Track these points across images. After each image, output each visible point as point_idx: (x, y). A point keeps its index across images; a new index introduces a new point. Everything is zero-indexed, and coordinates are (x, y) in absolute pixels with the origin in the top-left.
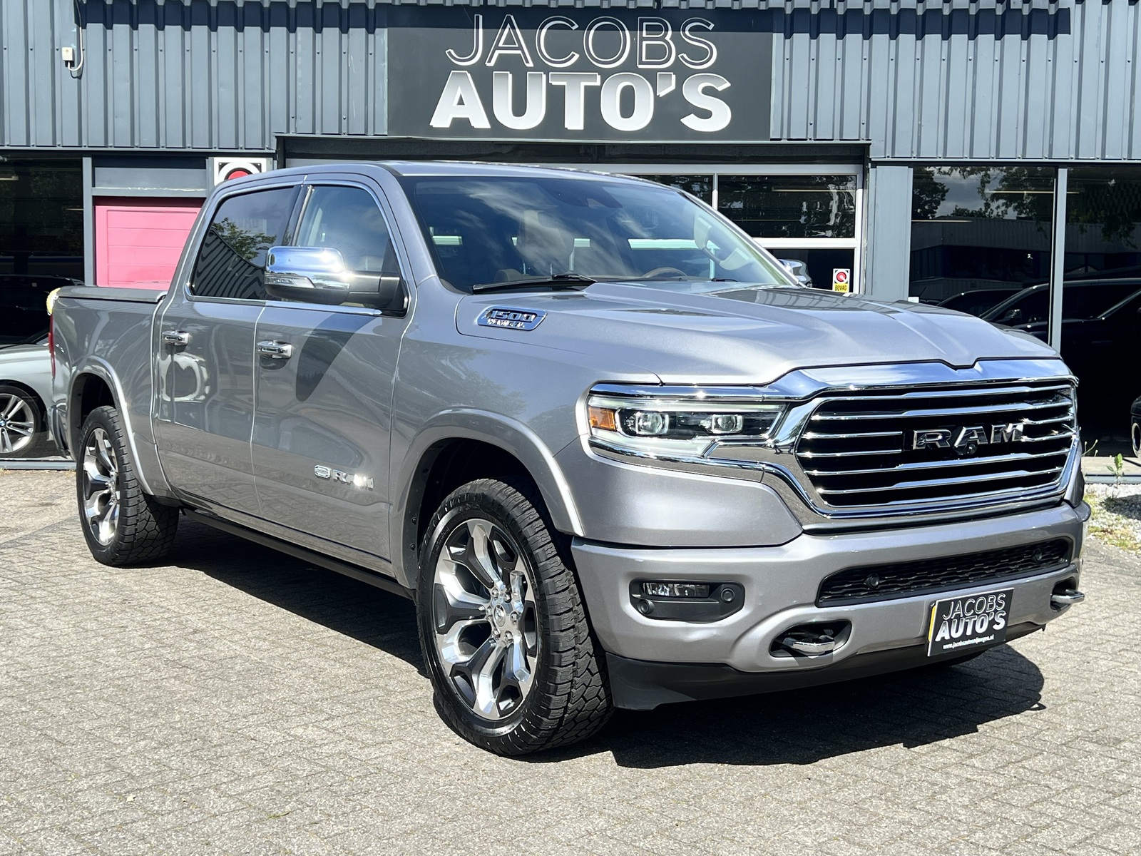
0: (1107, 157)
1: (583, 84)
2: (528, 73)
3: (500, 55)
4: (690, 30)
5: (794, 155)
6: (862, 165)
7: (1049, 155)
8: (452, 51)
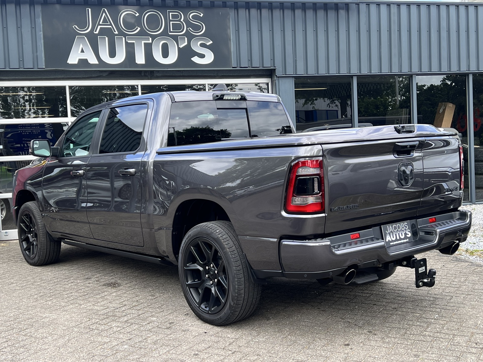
0: (372, 72)
1: (143, 42)
2: (116, 37)
3: (101, 28)
4: (192, 17)
5: (241, 74)
6: (271, 79)
7: (349, 72)
8: (76, 26)
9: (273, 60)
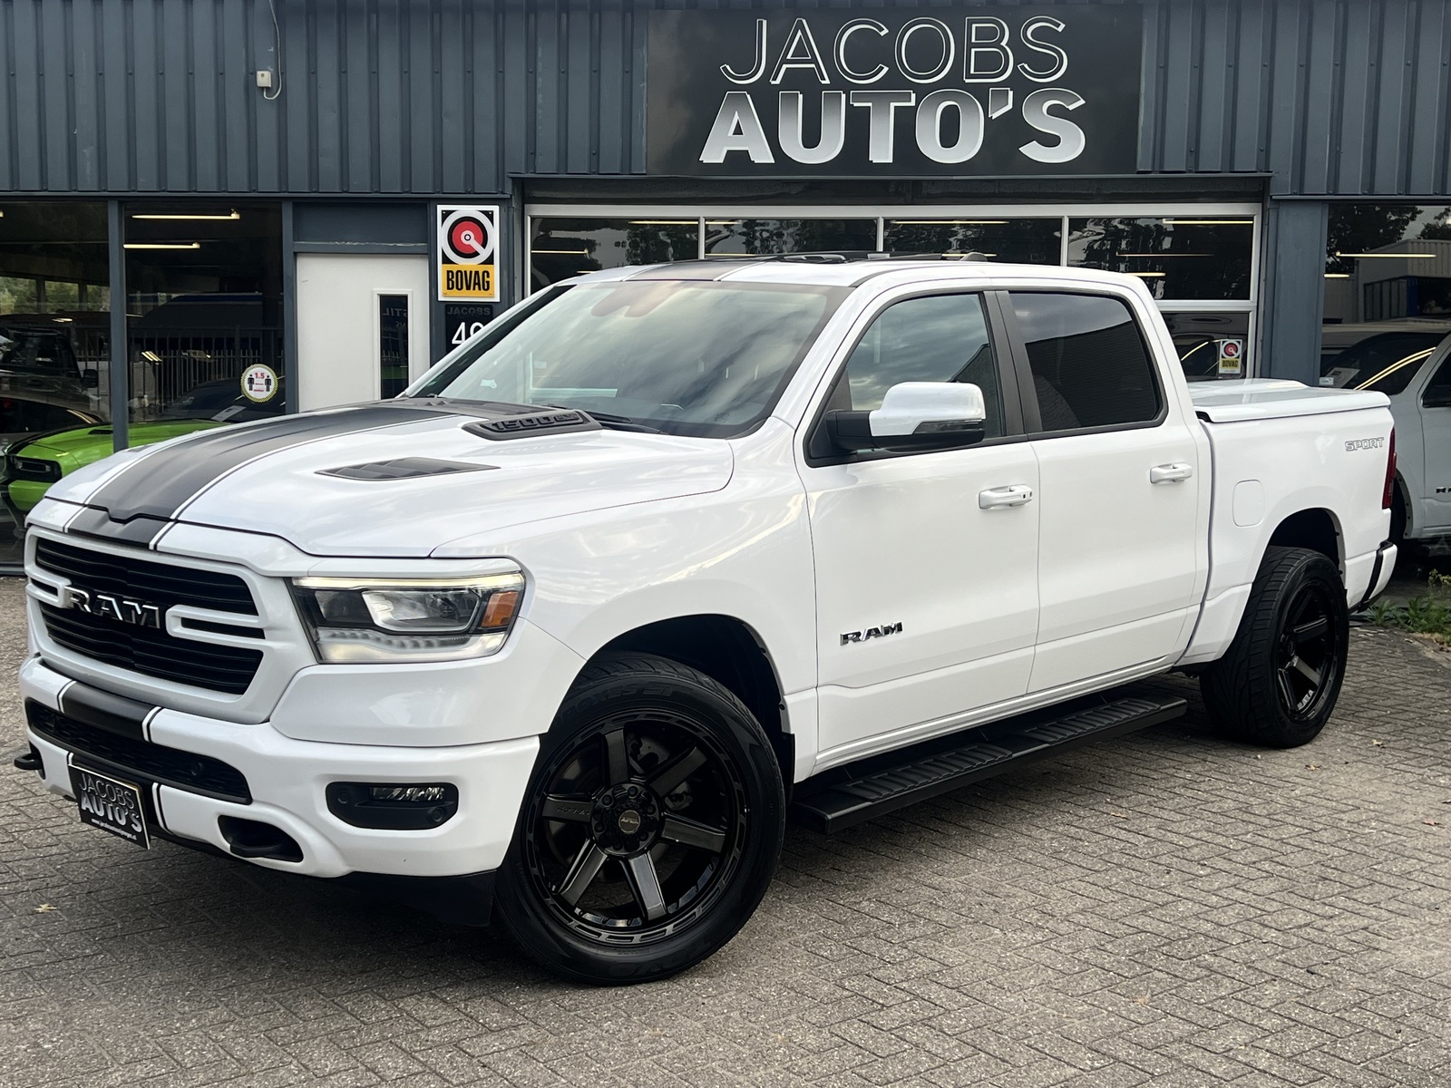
3: (788, 70)
4: (1033, 33)
5: (1170, 191)
6: (1260, 205)
8: (728, 67)
9: (1266, 151)
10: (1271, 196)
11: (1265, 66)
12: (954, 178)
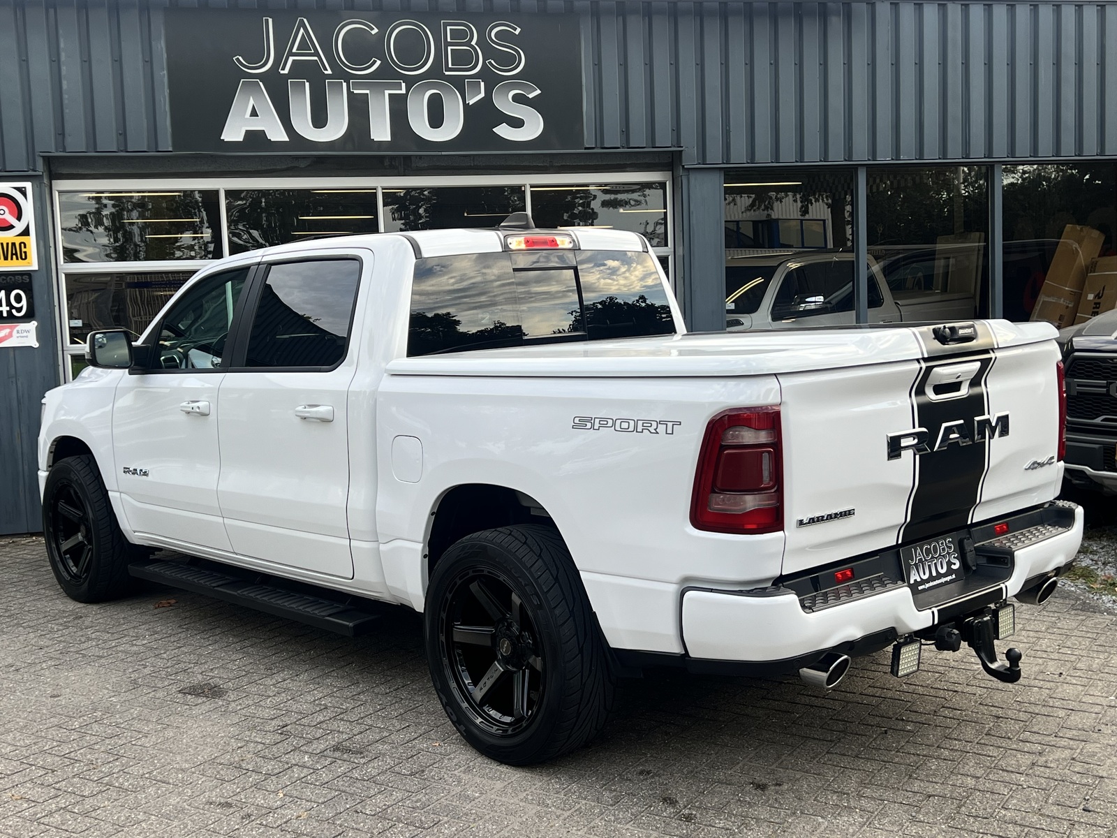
0: (902, 158)
3: (294, 60)
4: (496, 35)
6: (671, 173)
7: (848, 157)
8: (240, 58)
9: (677, 132)
10: (683, 166)
11: (671, 64)
12: (443, 153)
